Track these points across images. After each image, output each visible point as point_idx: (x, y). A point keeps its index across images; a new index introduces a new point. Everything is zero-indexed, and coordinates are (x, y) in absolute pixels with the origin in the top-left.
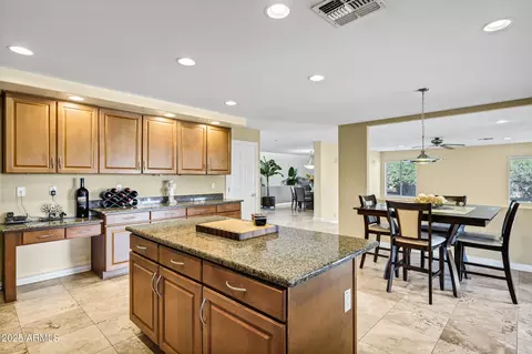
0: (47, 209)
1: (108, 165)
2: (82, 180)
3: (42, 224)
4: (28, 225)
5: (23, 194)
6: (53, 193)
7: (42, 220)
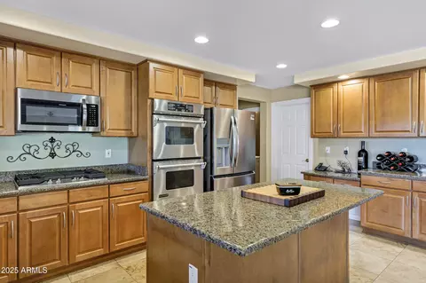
0: (341, 164)
1: (378, 130)
2: (363, 143)
3: (337, 175)
4: (329, 174)
5: (328, 152)
6: (346, 152)
7: (337, 172)
